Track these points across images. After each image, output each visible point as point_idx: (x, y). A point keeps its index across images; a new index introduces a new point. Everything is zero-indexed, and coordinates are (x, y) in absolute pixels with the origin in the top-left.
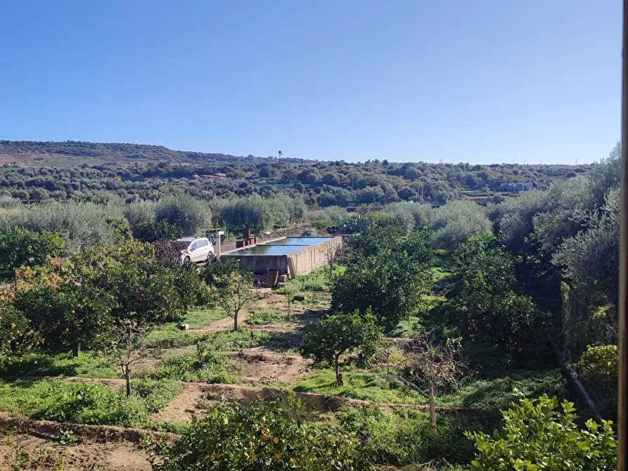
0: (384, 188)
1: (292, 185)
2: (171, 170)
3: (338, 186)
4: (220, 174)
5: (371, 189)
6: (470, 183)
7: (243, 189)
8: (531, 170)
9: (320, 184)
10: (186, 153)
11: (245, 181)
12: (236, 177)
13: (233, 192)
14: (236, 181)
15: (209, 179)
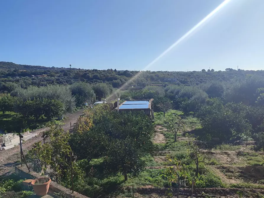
0: (121, 80)
1: (80, 79)
2: (20, 73)
3: (100, 80)
4: (44, 75)
5: (116, 81)
6: (152, 79)
7: (58, 81)
8: (174, 73)
9: (92, 79)
10: (23, 65)
11: (58, 78)
12: (52, 76)
13: (55, 82)
14: (53, 78)
15: (40, 77)
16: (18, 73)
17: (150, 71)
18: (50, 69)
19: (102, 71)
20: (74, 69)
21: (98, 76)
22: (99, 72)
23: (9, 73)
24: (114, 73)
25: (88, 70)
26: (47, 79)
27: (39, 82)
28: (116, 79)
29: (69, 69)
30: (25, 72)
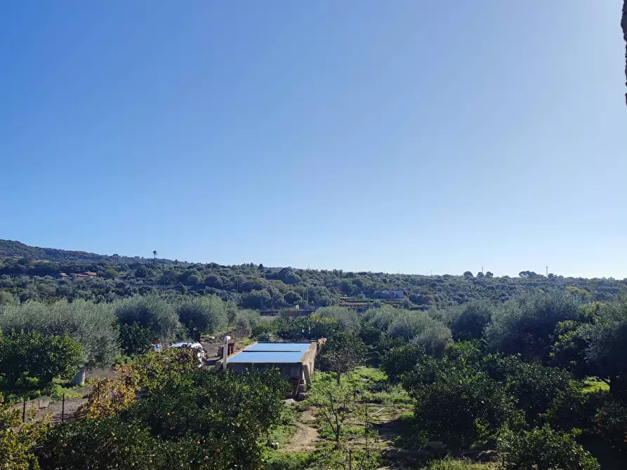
0: (270, 291)
1: (173, 286)
2: (33, 267)
3: (222, 289)
4: (89, 273)
5: (259, 292)
6: (345, 289)
7: (121, 290)
8: (398, 279)
9: (202, 286)
10: (45, 250)
11: (121, 281)
12: (108, 276)
13: (113, 292)
14: (109, 281)
15: (79, 278)
16: (27, 267)
17: (341, 272)
18: (107, 259)
19: (229, 267)
20: (163, 261)
21: (216, 279)
22: (221, 269)
23: (7, 267)
24: (257, 273)
25: (195, 265)
26: (96, 282)
27: (74, 291)
28: (259, 288)
29: (152, 260)
30: (45, 264)
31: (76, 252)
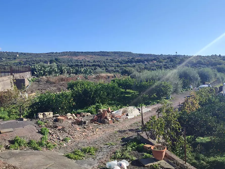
2: (136, 60)
3: (204, 65)
4: (154, 61)
5: (220, 66)
7: (165, 67)
9: (196, 64)
10: (138, 54)
11: (165, 64)
12: (160, 62)
13: (163, 67)
14: (161, 64)
15: (151, 63)
16: (134, 60)
18: (159, 56)
19: (206, 56)
20: (179, 56)
21: (201, 61)
22: (203, 57)
23: (128, 61)
24: (219, 58)
25: (192, 56)
26: (157, 64)
27: (150, 67)
28: (220, 64)
29: (175, 55)
30: (140, 59)
31: (148, 54)
